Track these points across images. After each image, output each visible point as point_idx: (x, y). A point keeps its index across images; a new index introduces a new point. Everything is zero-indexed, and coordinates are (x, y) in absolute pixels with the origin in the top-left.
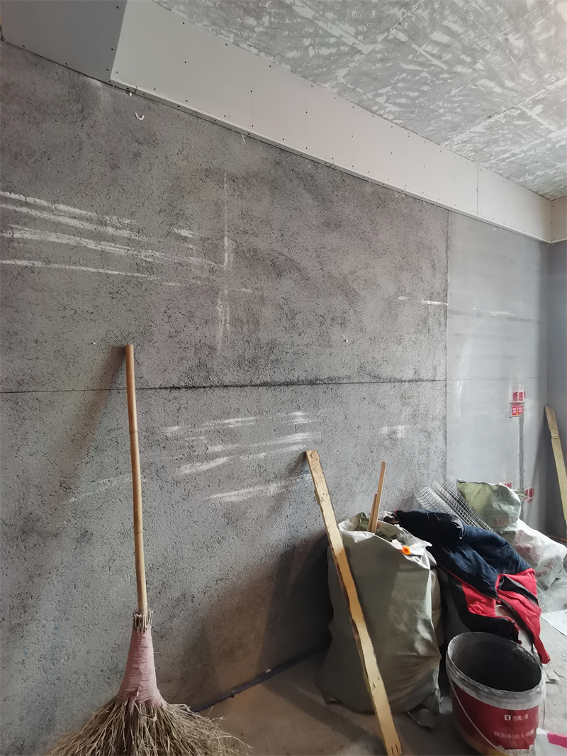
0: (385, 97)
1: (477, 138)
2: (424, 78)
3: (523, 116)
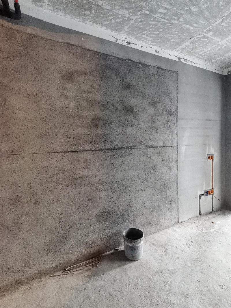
0: (146, 35)
1: (187, 47)
2: (159, 26)
3: (204, 37)
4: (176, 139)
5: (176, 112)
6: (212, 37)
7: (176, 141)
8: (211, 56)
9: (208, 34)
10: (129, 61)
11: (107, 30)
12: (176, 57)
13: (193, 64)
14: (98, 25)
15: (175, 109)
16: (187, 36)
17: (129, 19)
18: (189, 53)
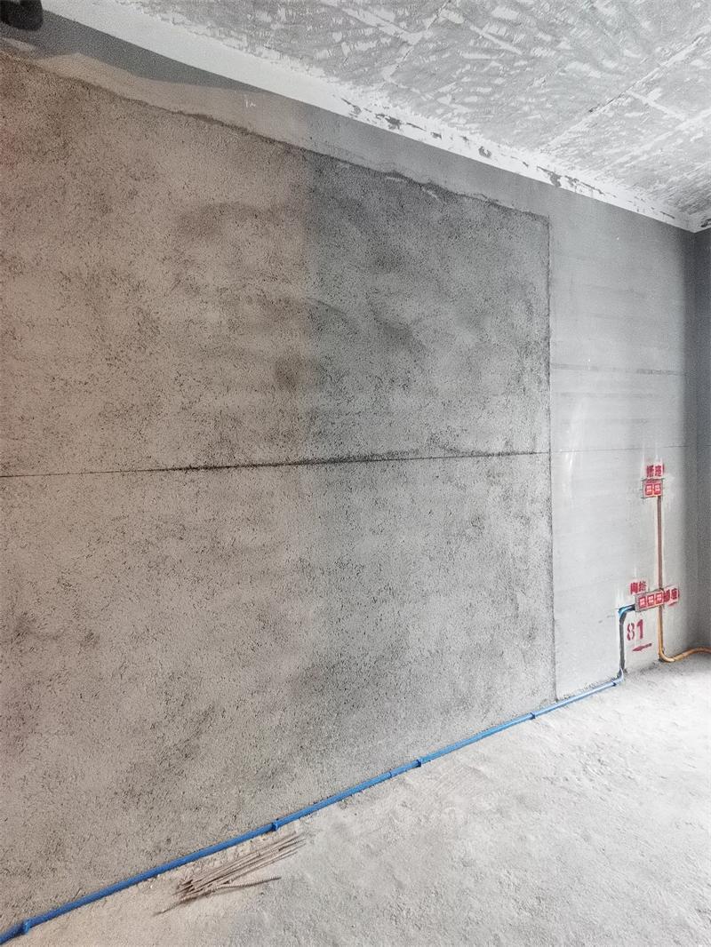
0: (450, 97)
1: (580, 139)
2: (494, 68)
3: (635, 105)
4: (545, 429)
5: (546, 343)
6: (659, 107)
7: (546, 435)
8: (653, 170)
9: (646, 94)
10: (398, 180)
11: (326, 80)
12: (545, 170)
13: (597, 196)
14: (296, 63)
15: (543, 335)
16: (581, 103)
17: (398, 43)
18: (585, 158)
